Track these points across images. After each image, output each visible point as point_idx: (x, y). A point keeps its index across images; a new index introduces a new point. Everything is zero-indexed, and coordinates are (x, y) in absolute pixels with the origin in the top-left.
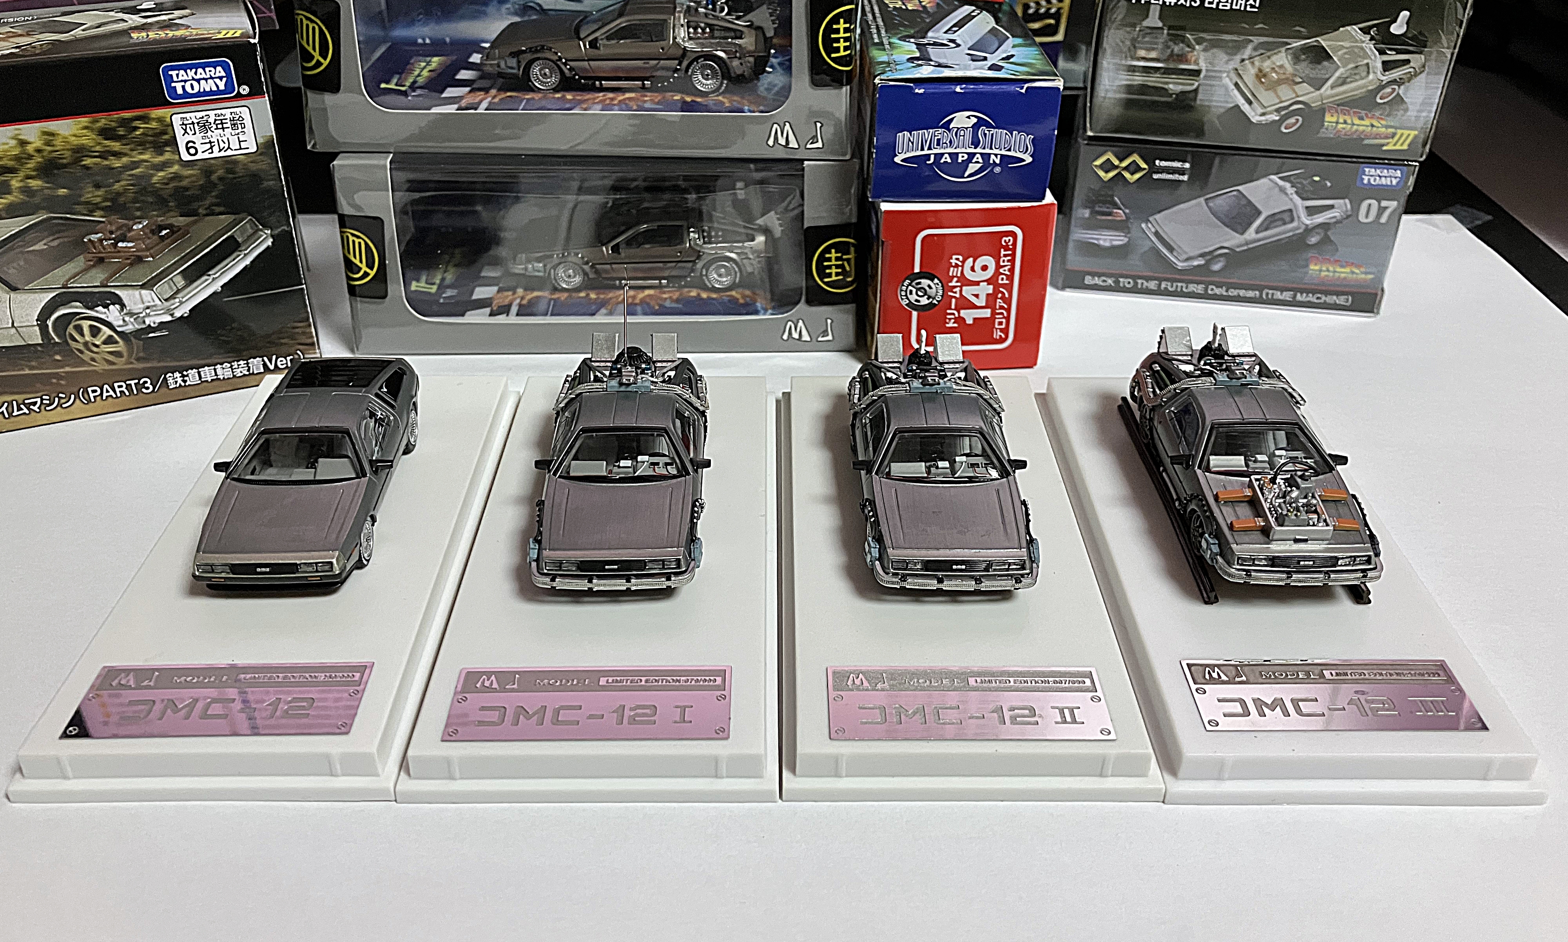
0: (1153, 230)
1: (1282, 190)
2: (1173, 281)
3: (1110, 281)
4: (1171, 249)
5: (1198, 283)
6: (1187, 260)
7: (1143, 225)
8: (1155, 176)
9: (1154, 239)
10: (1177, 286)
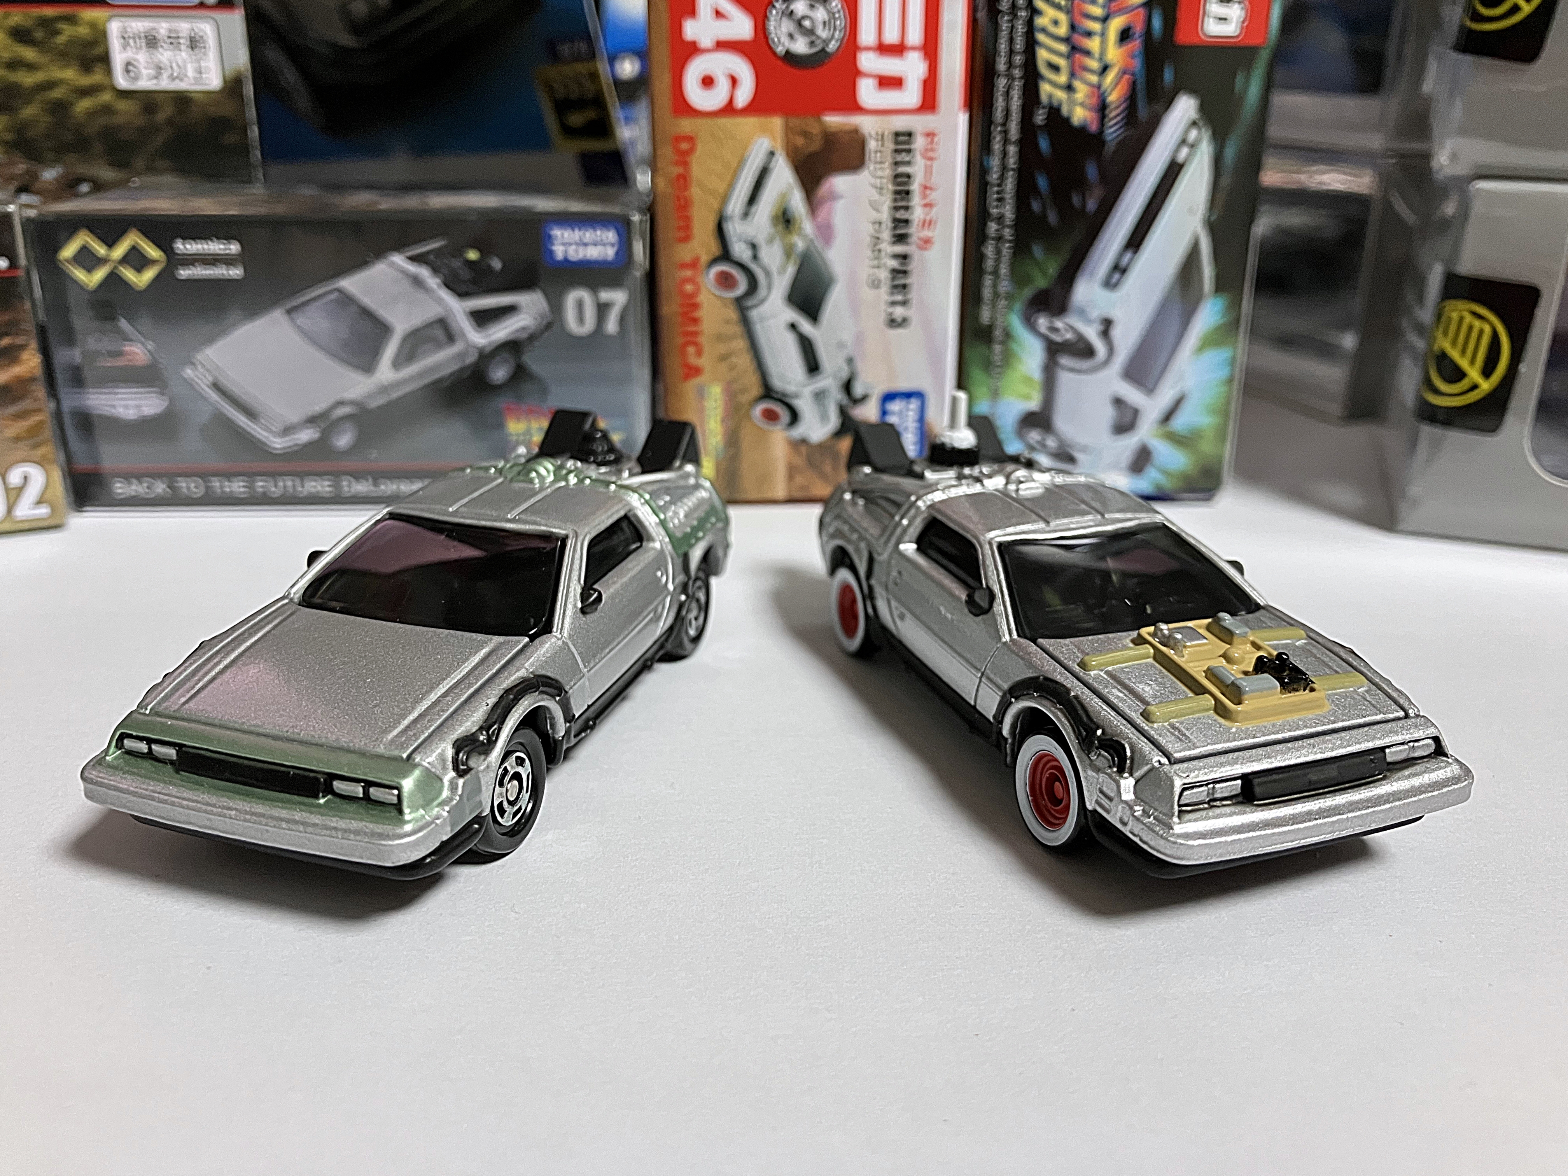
0: (210, 379)
1: (417, 282)
2: (274, 475)
3: (160, 488)
4: (251, 413)
5: (320, 474)
6: (288, 430)
7: (189, 372)
8: (184, 273)
9: (214, 396)
10: (285, 487)
